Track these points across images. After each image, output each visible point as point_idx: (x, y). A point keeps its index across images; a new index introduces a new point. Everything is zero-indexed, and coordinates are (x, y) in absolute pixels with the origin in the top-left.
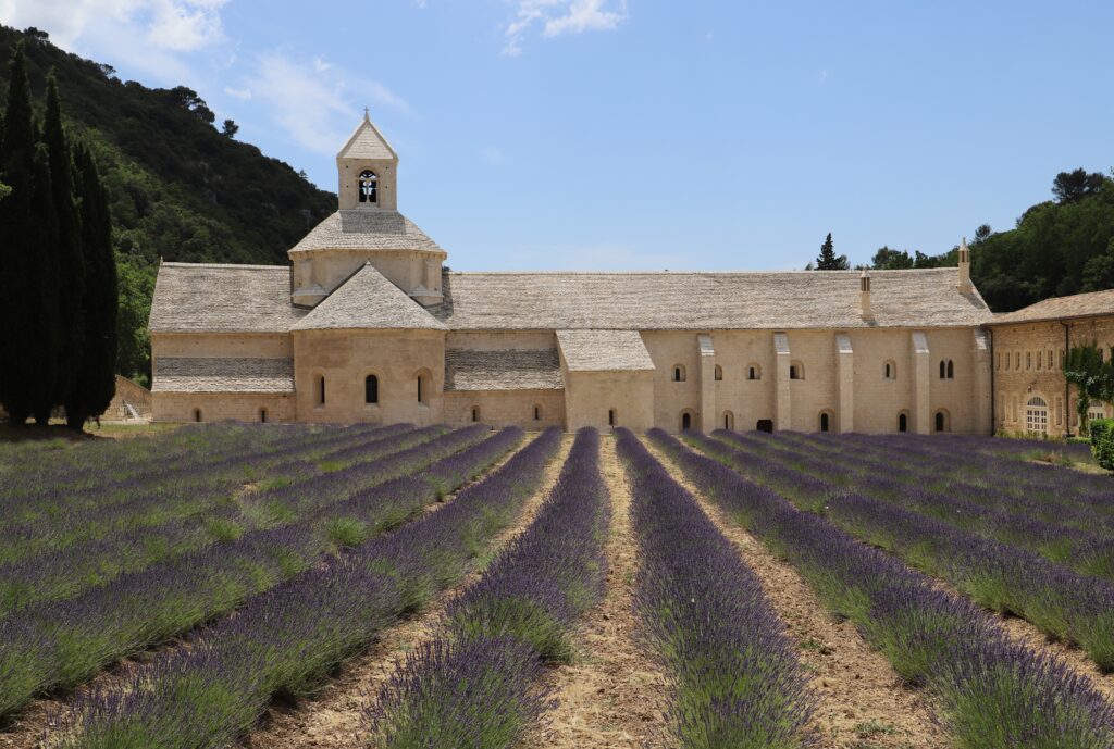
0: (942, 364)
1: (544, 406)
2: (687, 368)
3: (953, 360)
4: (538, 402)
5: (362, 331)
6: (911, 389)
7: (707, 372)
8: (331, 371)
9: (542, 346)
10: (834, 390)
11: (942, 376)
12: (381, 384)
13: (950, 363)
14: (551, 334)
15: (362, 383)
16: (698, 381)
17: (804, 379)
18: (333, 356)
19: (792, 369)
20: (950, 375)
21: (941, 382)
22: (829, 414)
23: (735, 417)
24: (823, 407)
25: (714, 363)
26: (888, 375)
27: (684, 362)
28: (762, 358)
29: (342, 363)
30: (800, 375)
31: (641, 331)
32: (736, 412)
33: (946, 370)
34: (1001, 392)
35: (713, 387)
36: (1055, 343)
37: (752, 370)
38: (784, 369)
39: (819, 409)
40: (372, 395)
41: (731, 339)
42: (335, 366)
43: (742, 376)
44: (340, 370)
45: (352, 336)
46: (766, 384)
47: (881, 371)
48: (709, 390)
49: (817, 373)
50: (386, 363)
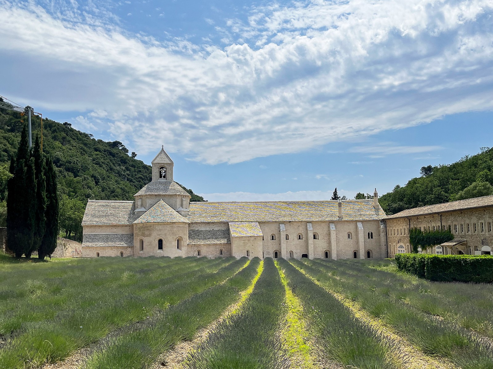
0: (369, 234)
1: (224, 250)
2: (276, 235)
3: (372, 232)
4: (222, 248)
5: (157, 223)
6: (357, 242)
7: (283, 237)
8: (146, 238)
9: (223, 228)
10: (330, 243)
11: (369, 238)
12: (164, 243)
13: (372, 233)
14: (227, 224)
15: (157, 242)
16: (280, 240)
18: (147, 233)
19: (314, 235)
20: (372, 238)
21: (368, 240)
22: (328, 252)
23: (294, 253)
24: (326, 249)
25: (285, 234)
26: (349, 238)
27: (275, 233)
28: (303, 232)
29: (149, 235)
30: (317, 238)
31: (259, 222)
32: (294, 251)
33: (370, 236)
34: (390, 244)
35: (285, 242)
36: (406, 225)
37: (300, 236)
38: (311, 235)
39: (325, 250)
40: (160, 247)
41: (291, 225)
42: (147, 236)
43: (296, 238)
44: (148, 238)
45: (153, 225)
46: (305, 241)
47: (347, 236)
48: (284, 243)
49: (323, 237)
50: (165, 235)
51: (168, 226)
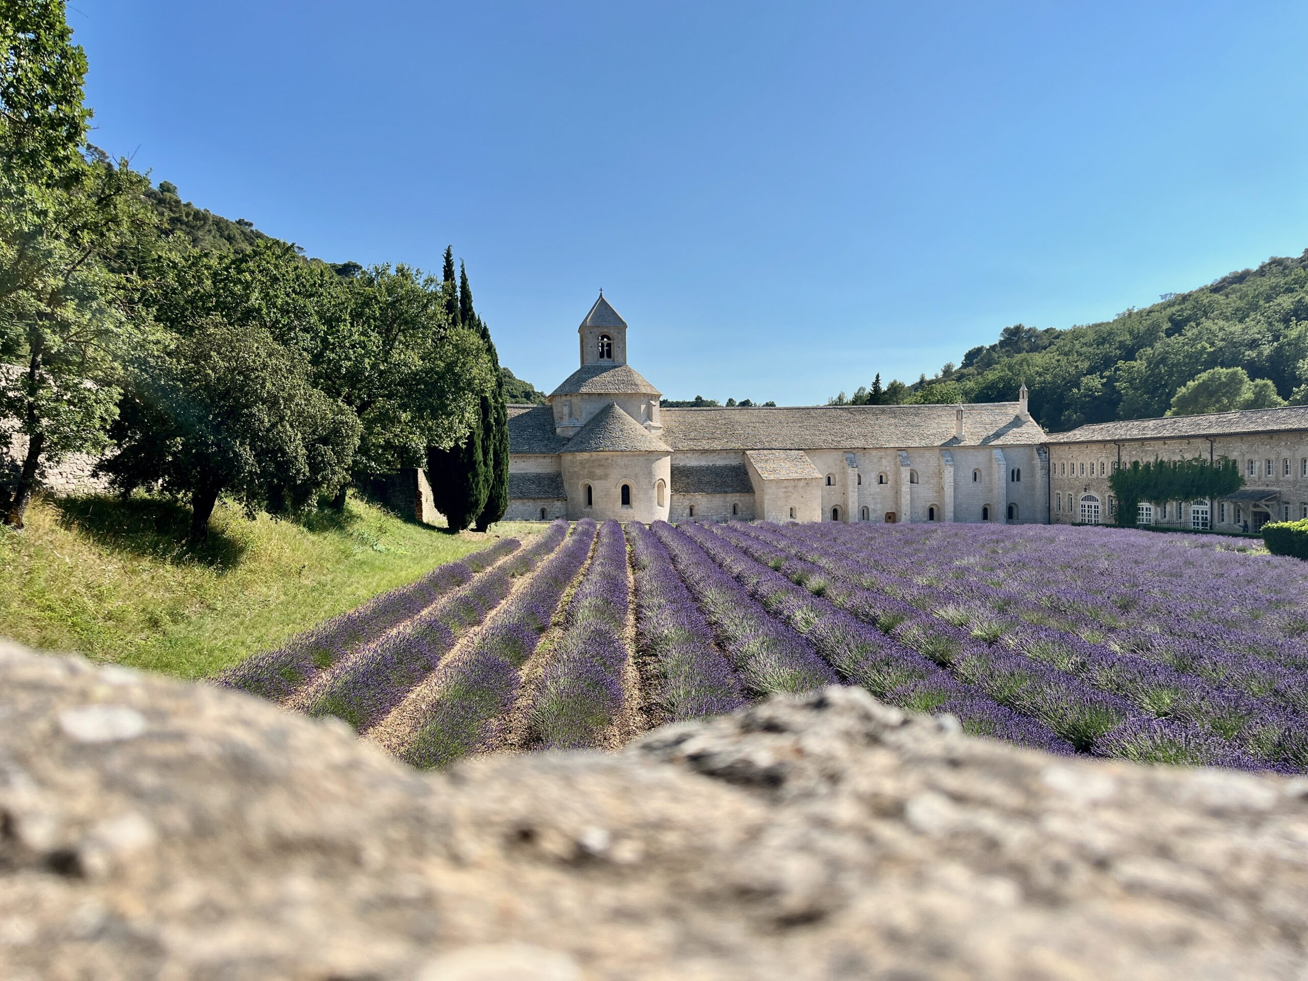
0: (1013, 471)
1: (740, 505)
2: (837, 476)
3: (1021, 469)
4: (736, 502)
5: (620, 453)
6: (991, 489)
7: (852, 479)
8: (596, 482)
9: (734, 463)
10: (939, 491)
11: (1013, 480)
12: (633, 492)
13: (1019, 470)
14: (742, 453)
15: (619, 491)
16: (844, 486)
17: (918, 483)
18: (599, 472)
19: (912, 476)
20: (1018, 480)
21: (1011, 484)
22: (935, 508)
23: (870, 511)
24: (931, 503)
25: (856, 472)
26: (975, 480)
27: (833, 471)
28: (889, 469)
29: (605, 477)
30: (915, 481)
31: (804, 450)
32: (871, 507)
33: (1015, 475)
34: (1058, 491)
35: (857, 490)
36: (1107, 457)
37: (881, 477)
38: (905, 476)
39: (929, 504)
40: (626, 498)
41: (867, 455)
42: (600, 478)
43: (875, 482)
44: (602, 481)
45: (613, 456)
46: (891, 487)
47: (971, 476)
48: (853, 491)
49: (926, 479)
50: (636, 476)
51: (641, 459)
